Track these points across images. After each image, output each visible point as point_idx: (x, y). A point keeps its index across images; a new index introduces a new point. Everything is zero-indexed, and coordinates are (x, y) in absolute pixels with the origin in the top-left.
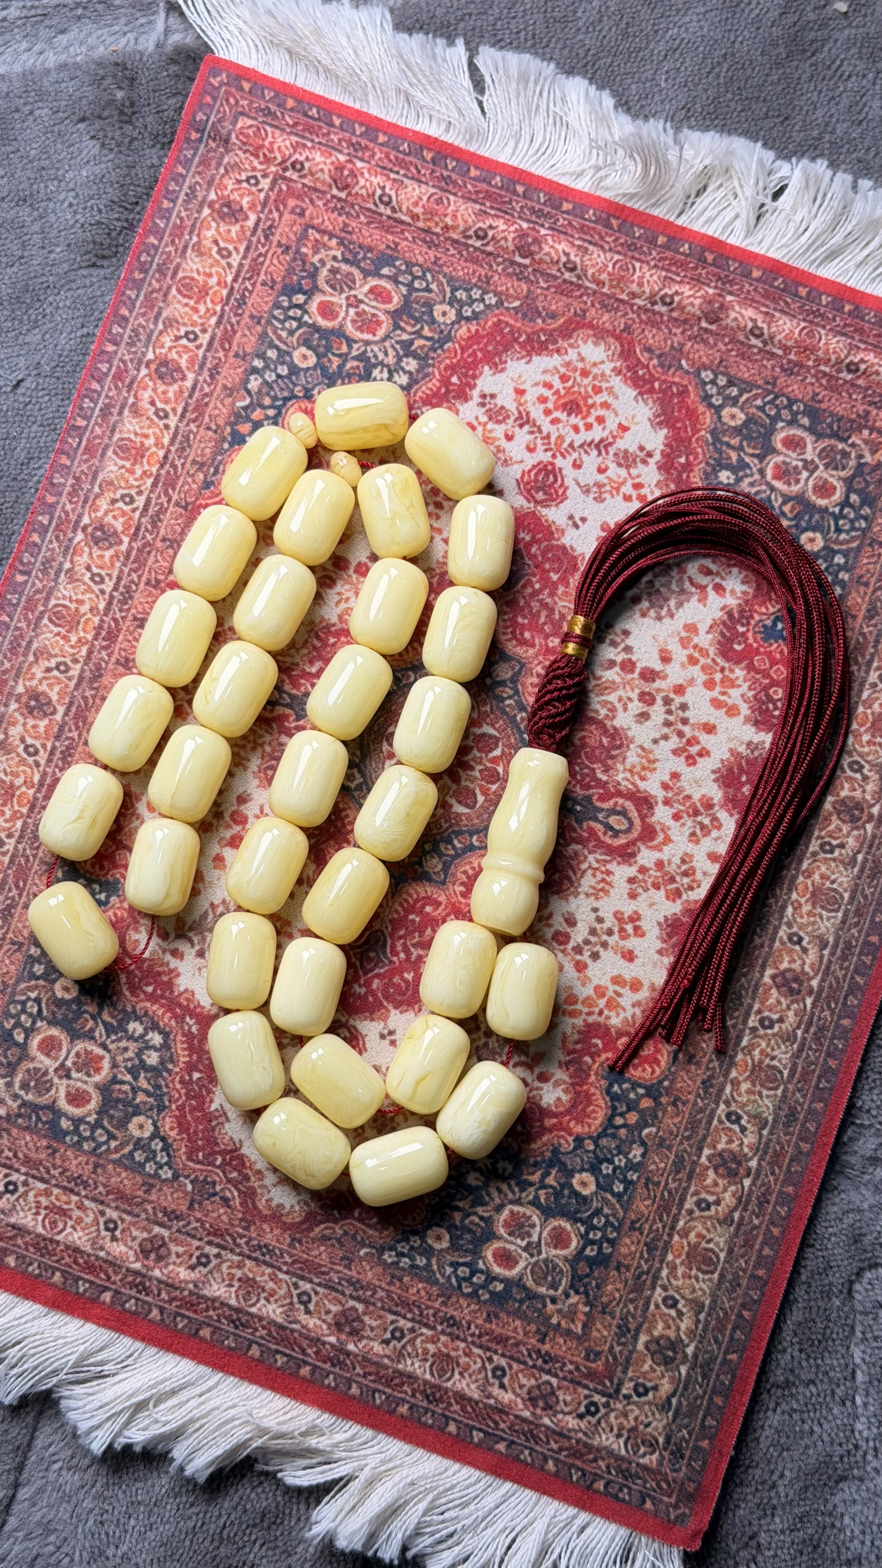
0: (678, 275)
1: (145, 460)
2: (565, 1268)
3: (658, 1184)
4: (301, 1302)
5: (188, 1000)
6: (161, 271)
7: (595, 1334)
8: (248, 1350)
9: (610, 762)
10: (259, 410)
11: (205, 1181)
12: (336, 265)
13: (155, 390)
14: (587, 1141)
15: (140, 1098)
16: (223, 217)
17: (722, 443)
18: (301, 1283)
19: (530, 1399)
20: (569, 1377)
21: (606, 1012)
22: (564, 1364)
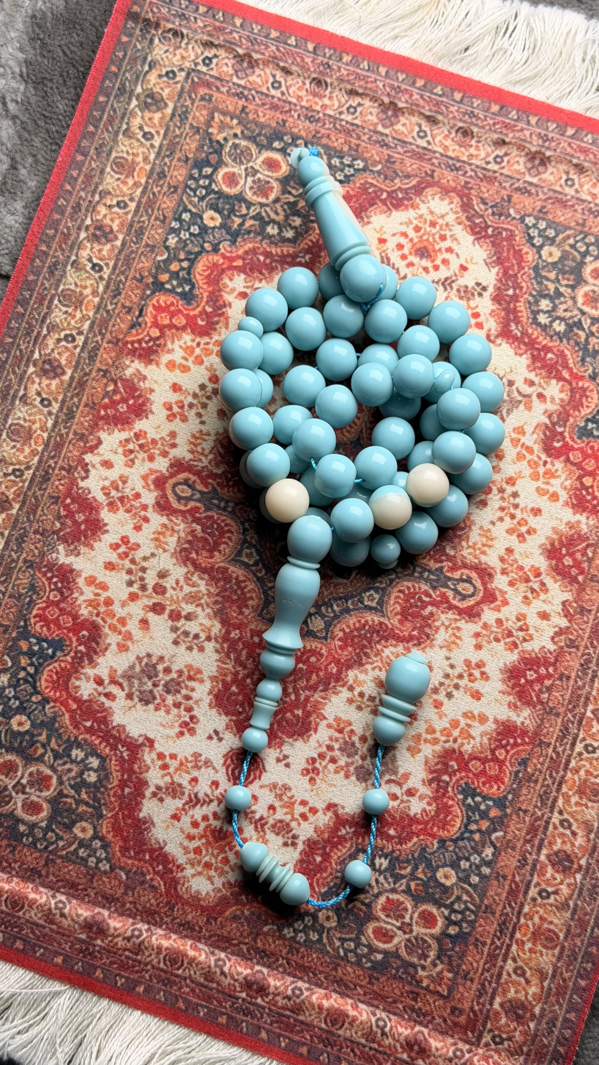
0: (127, 957)
1: (578, 783)
2: (227, 159)
3: (157, 219)
4: (425, 132)
5: (520, 348)
6: (574, 955)
7: (205, 112)
8: (463, 97)
9: (190, 538)
10: (484, 829)
11: (500, 215)
12: (422, 962)
13: (573, 845)
14: (210, 249)
15: (552, 275)
16: (523, 1006)
17: (94, 807)
18: (425, 145)
19: (253, 67)
20: (224, 83)
21: (194, 345)
22: (228, 92)
